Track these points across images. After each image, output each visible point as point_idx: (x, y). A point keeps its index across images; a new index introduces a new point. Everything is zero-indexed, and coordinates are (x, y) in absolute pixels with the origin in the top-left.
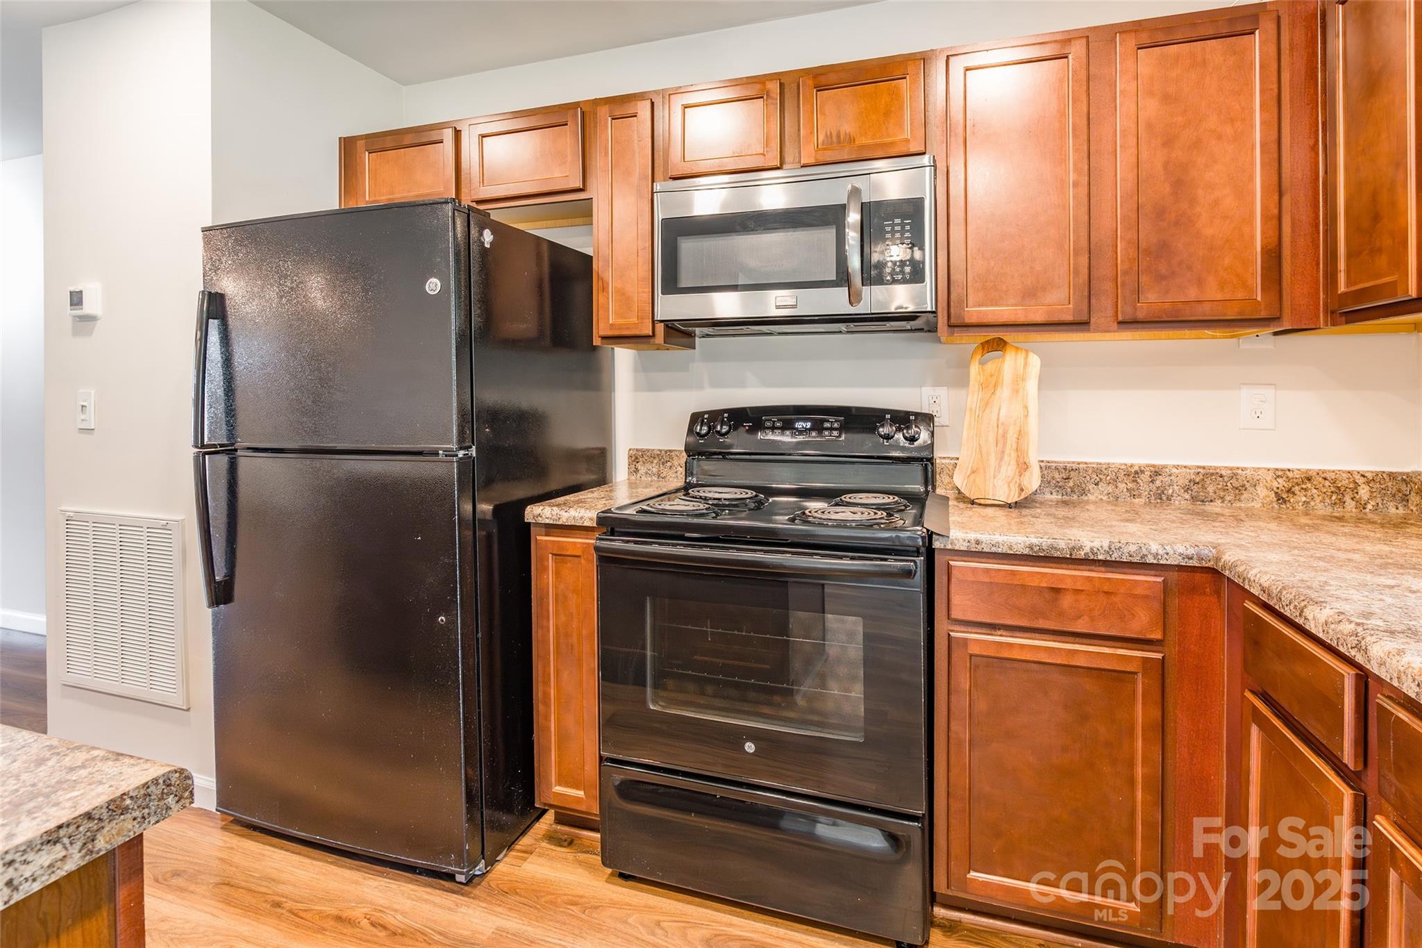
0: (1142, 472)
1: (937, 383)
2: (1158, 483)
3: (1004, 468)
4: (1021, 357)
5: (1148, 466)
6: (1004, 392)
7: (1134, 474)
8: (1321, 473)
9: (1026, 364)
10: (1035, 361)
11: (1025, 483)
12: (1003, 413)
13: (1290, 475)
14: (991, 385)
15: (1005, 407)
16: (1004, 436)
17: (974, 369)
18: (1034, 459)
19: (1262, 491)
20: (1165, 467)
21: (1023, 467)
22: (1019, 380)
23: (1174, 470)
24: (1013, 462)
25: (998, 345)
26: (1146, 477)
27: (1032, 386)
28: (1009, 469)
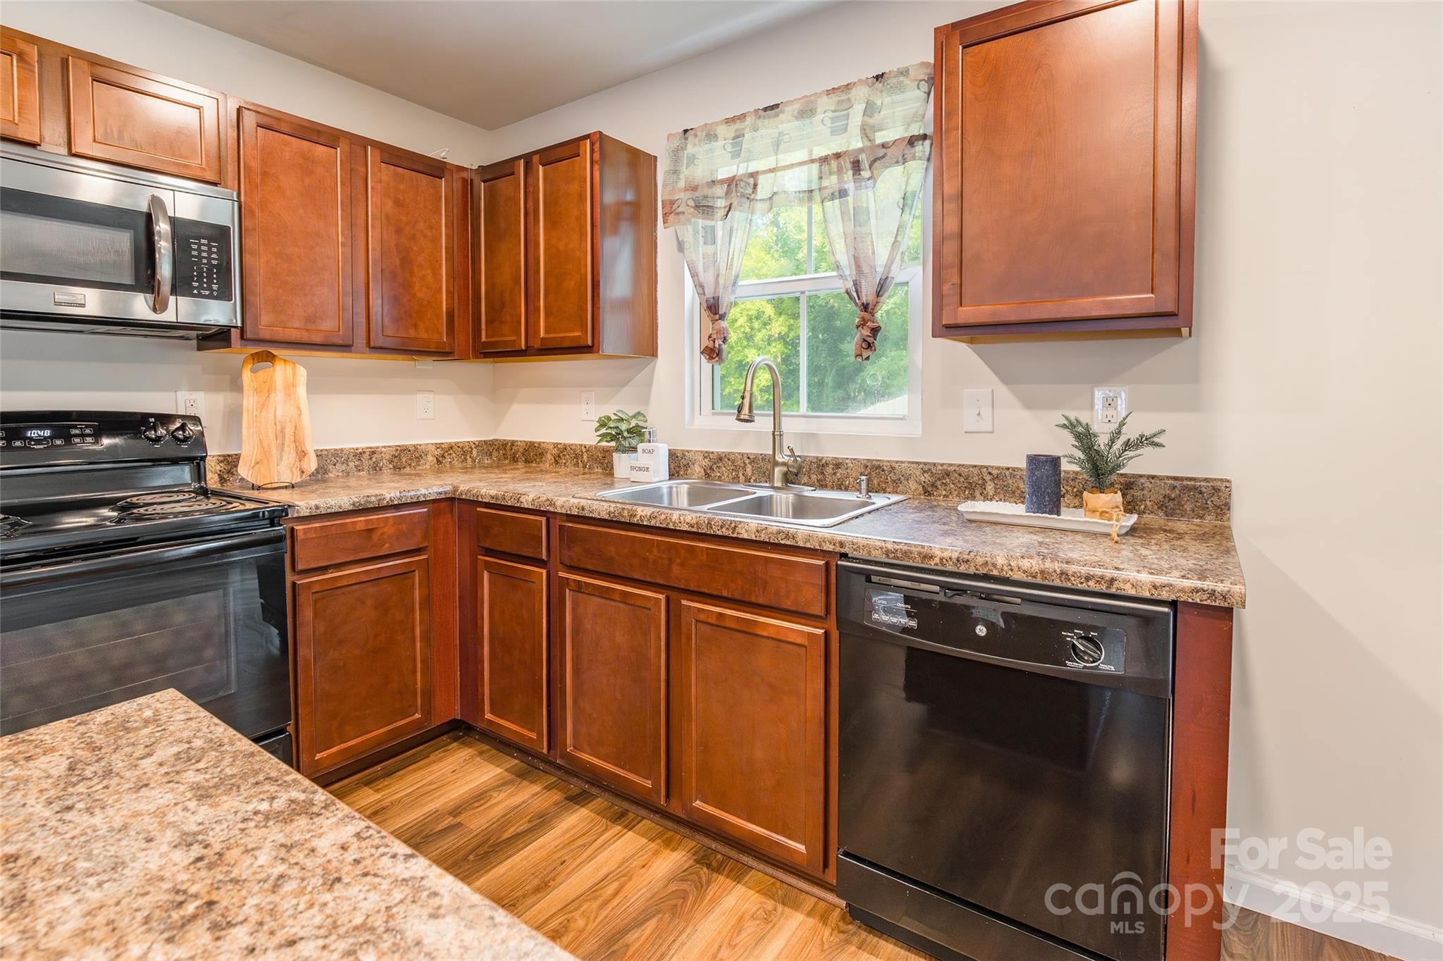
0: (364, 452)
1: (194, 388)
2: (374, 459)
3: (285, 457)
4: (289, 369)
5: (367, 448)
6: (278, 396)
7: (359, 455)
8: (456, 443)
9: (294, 374)
10: (302, 372)
11: (305, 467)
12: (279, 413)
13: (443, 446)
14: (266, 390)
15: (280, 408)
16: (282, 431)
17: (247, 376)
18: (311, 447)
19: (430, 458)
20: (377, 448)
21: (302, 454)
22: (290, 387)
23: (383, 449)
24: (293, 452)
25: (270, 358)
26: (366, 456)
27: (302, 390)
28: (289, 457)
